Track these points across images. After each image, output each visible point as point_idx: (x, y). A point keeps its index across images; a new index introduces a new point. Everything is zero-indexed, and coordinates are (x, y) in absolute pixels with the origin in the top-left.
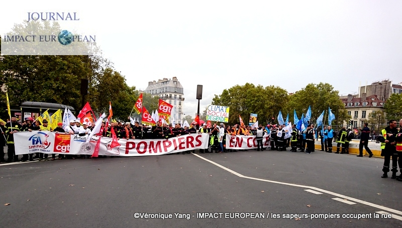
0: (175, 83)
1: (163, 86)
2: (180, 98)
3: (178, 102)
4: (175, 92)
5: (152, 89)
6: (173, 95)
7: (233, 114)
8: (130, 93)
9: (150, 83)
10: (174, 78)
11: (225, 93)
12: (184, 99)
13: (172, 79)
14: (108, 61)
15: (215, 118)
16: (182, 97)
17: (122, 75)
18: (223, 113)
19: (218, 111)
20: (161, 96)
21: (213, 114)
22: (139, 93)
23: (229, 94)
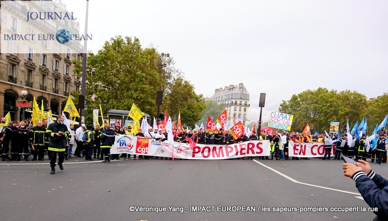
0: (241, 89)
1: (229, 93)
2: (246, 105)
3: (243, 108)
4: (241, 98)
5: (218, 96)
6: (238, 102)
7: (302, 120)
8: (198, 101)
9: (217, 90)
10: (240, 84)
11: (294, 98)
12: (249, 105)
13: (238, 86)
14: (179, 72)
15: (277, 125)
16: (248, 103)
17: (191, 83)
18: (286, 121)
19: (281, 118)
20: (227, 102)
21: (276, 121)
22: (206, 101)
23: (299, 99)
